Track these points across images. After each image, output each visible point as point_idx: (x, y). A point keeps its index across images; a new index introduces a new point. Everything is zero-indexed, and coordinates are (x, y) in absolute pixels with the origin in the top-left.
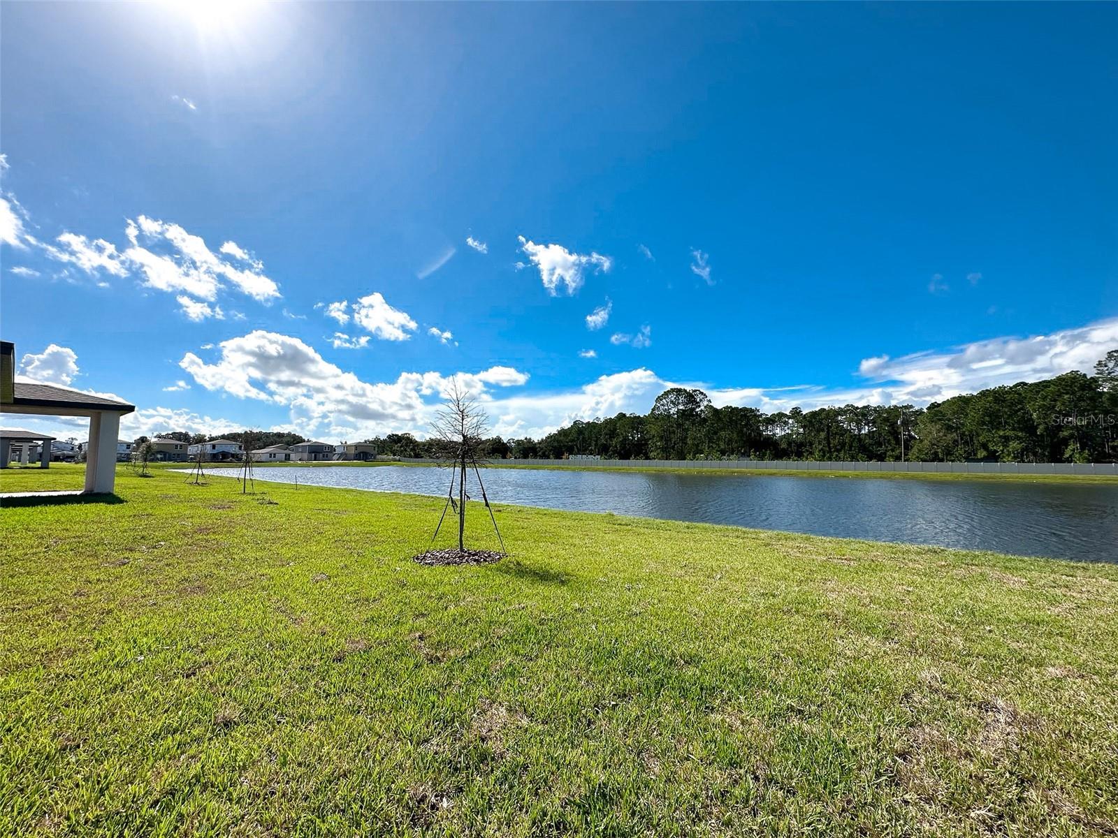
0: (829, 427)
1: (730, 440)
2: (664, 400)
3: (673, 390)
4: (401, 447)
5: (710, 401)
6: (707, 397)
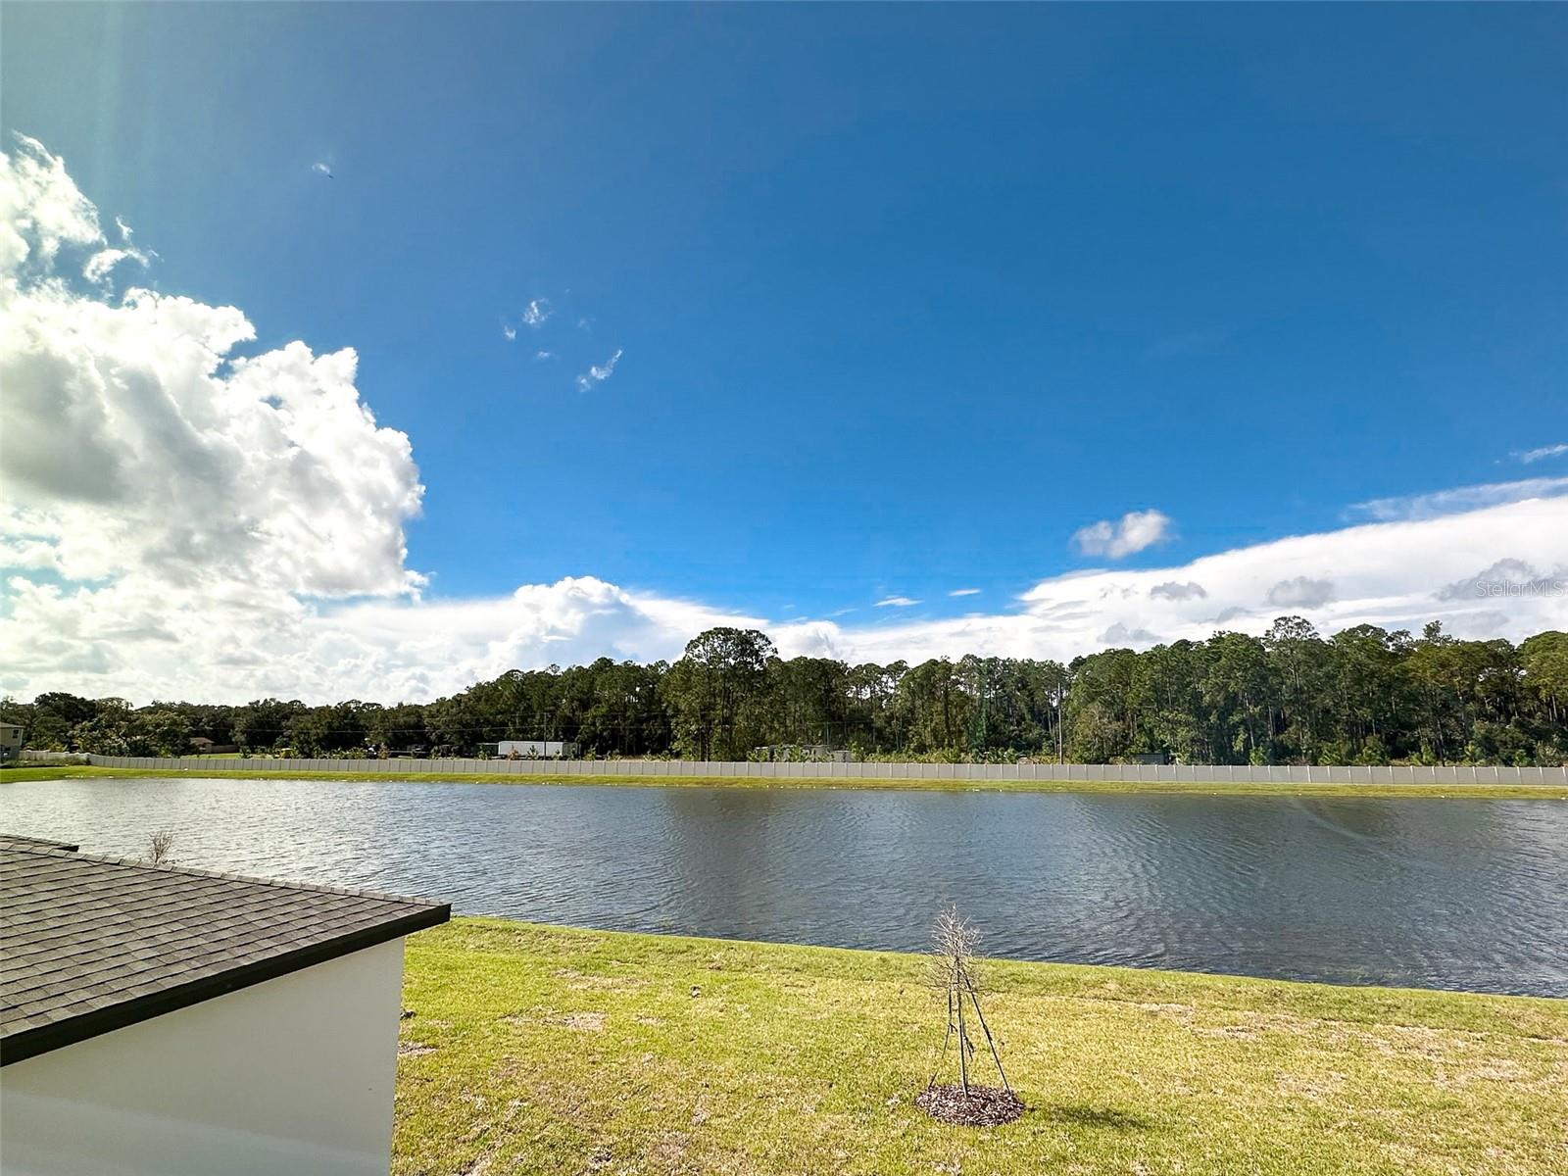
0: (946, 694)
1: (804, 717)
2: (701, 647)
3: (717, 631)
4: (93, 729)
5: (776, 651)
6: (770, 643)
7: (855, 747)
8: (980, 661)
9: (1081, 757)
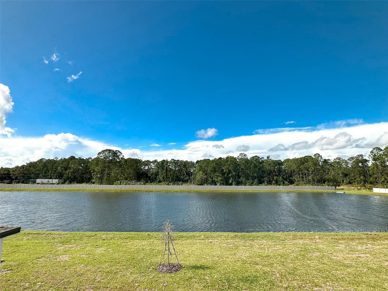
0: (167, 168)
1: (130, 173)
2: (102, 154)
3: (107, 150)
5: (123, 156)
6: (122, 154)
7: (143, 181)
8: (175, 160)
9: (197, 184)
